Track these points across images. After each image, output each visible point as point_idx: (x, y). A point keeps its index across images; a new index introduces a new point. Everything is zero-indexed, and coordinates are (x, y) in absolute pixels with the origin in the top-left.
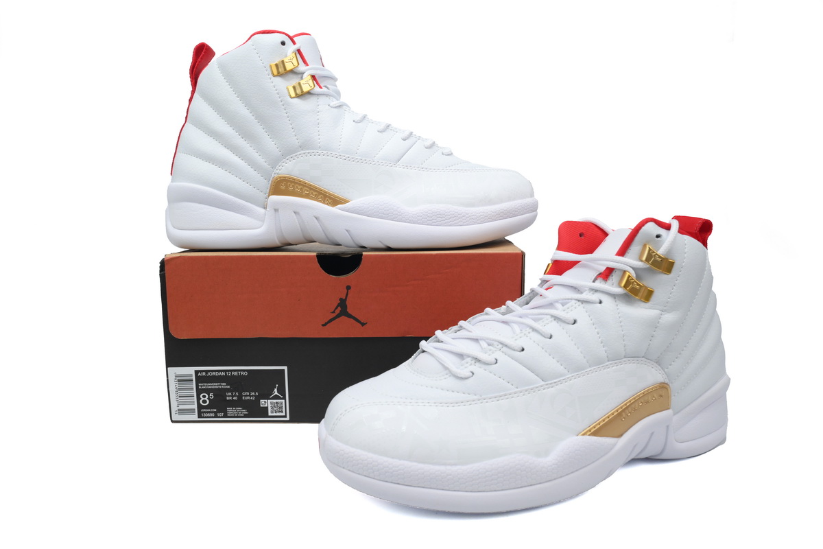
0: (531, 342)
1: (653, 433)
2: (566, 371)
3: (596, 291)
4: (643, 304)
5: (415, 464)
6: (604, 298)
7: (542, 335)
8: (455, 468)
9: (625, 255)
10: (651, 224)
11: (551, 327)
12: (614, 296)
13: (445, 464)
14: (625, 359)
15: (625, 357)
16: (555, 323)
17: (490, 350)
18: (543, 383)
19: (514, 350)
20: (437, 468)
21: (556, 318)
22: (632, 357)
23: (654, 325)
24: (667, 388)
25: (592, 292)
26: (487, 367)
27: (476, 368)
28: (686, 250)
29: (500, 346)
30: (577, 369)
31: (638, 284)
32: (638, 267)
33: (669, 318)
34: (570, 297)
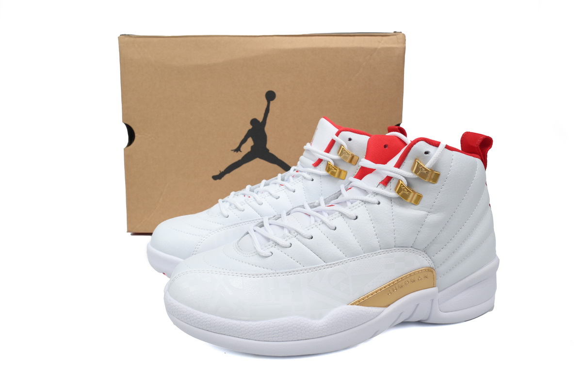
0: (318, 232)
1: (418, 305)
2: (344, 255)
3: (377, 194)
4: (413, 206)
5: (219, 318)
6: (382, 200)
7: (328, 227)
8: (247, 323)
9: (401, 167)
10: (422, 143)
11: (338, 221)
12: (390, 199)
13: (240, 320)
14: (394, 248)
15: (395, 247)
16: (341, 218)
17: (288, 237)
18: (325, 264)
19: (305, 238)
20: (234, 322)
21: (342, 214)
22: (402, 247)
23: (420, 223)
24: (432, 272)
25: (373, 195)
26: (283, 249)
27: (275, 250)
28: (452, 164)
29: (296, 234)
30: (353, 254)
31: (408, 191)
32: (409, 177)
33: (433, 218)
34: (356, 198)
